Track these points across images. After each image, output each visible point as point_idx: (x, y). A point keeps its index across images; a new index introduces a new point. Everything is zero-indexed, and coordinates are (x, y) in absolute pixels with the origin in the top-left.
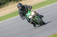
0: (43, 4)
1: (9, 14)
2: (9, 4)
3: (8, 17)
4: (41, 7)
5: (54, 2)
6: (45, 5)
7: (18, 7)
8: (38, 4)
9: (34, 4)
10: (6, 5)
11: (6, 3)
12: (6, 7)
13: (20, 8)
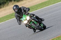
0: (45, 4)
1: (9, 15)
2: (9, 3)
3: (8, 18)
4: (43, 7)
5: (58, 2)
6: (48, 5)
7: (14, 10)
8: (40, 4)
9: (36, 4)
10: (6, 5)
11: (6, 2)
12: (6, 7)
13: (16, 10)
